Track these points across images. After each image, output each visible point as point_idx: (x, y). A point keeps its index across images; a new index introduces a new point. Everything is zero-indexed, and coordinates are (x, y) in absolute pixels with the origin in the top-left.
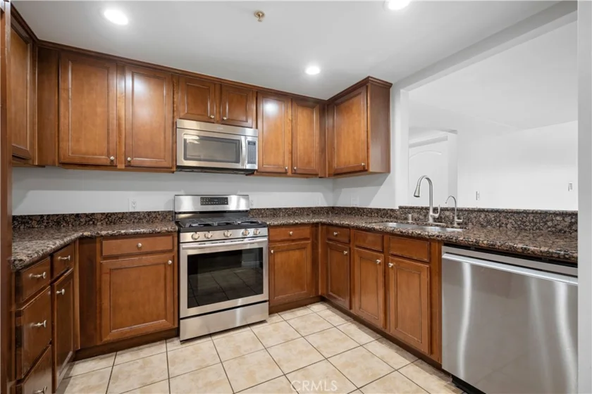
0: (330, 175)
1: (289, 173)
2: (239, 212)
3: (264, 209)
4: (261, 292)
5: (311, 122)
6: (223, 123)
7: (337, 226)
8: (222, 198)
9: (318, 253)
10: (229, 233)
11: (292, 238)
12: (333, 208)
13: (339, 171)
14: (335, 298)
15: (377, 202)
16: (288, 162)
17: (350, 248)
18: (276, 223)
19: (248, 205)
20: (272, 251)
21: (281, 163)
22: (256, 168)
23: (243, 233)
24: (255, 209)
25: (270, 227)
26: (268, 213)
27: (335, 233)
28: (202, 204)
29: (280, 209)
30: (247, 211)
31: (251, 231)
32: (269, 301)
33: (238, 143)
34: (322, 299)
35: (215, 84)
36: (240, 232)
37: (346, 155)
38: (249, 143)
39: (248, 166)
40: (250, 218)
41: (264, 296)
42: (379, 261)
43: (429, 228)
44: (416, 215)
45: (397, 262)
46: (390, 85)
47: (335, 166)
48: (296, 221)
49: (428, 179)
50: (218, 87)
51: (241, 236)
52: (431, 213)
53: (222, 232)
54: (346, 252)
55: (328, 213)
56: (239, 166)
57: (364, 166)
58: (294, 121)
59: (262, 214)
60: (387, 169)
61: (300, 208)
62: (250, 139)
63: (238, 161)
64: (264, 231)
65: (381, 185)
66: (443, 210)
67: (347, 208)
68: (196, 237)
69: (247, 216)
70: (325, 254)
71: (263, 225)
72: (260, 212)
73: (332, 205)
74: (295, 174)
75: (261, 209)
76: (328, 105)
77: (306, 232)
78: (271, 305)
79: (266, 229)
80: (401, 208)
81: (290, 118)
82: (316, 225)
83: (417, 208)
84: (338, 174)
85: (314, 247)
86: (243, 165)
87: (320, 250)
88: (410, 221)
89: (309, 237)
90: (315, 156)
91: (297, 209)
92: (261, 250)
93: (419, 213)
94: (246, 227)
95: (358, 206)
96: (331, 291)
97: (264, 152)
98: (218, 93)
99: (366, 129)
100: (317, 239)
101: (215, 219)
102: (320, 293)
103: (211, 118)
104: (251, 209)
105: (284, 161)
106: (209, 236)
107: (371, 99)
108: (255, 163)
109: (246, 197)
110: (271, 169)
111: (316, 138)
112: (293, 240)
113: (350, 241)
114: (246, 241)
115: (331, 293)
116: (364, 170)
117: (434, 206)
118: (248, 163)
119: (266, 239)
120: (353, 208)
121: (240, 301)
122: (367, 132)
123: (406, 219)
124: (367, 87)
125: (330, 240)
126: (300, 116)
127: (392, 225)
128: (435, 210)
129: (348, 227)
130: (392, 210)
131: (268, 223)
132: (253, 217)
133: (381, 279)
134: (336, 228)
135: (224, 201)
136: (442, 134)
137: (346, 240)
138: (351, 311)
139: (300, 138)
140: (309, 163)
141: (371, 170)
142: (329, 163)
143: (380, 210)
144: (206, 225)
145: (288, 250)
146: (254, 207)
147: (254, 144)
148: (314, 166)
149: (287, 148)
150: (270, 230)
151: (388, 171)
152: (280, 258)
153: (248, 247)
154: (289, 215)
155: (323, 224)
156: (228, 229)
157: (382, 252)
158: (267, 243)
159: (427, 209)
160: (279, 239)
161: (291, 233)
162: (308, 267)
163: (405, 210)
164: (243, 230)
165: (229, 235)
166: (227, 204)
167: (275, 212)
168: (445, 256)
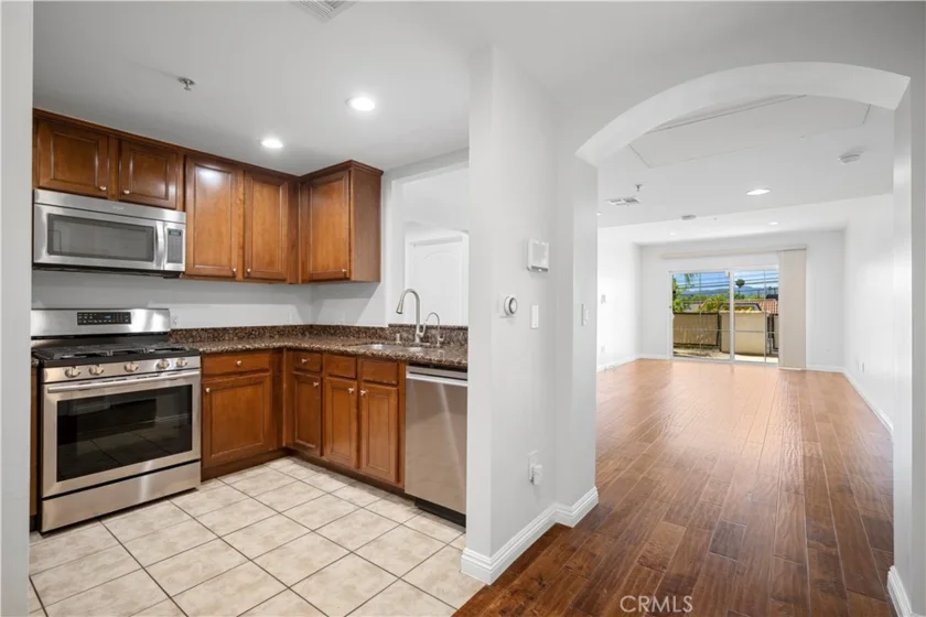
0: (304, 282)
1: (240, 276)
2: (152, 334)
3: (197, 330)
4: (189, 448)
5: (276, 205)
6: (123, 199)
7: (305, 350)
8: (120, 313)
9: (281, 389)
10: (133, 366)
11: (240, 370)
12: (311, 326)
13: (315, 277)
14: (304, 446)
15: (365, 320)
16: (236, 259)
17: (322, 379)
18: (214, 349)
19: (167, 323)
20: (208, 390)
21: (225, 261)
22: (183, 269)
23: (158, 365)
24: (181, 330)
25: (203, 355)
26: (204, 335)
27: (304, 361)
28: (79, 324)
29: (225, 329)
30: (165, 333)
31: (172, 363)
32: (201, 460)
33: (151, 233)
34: (288, 452)
35: (108, 137)
36: (154, 364)
37: (325, 256)
38: (170, 232)
39: (169, 267)
40: (171, 342)
41: (195, 453)
42: (351, 390)
43: (413, 349)
44: (405, 335)
45: (369, 388)
46: (382, 172)
47: (310, 268)
48: (248, 346)
49: (414, 292)
50: (114, 143)
51: (154, 368)
52: (418, 332)
53: (122, 365)
54: (316, 384)
55: (303, 334)
56: (153, 266)
57: (345, 273)
58: (247, 202)
59: (192, 337)
60: (376, 277)
61: (258, 328)
62: (172, 226)
63: (150, 259)
64: (195, 361)
65: (369, 296)
66: (428, 328)
67: (329, 326)
68: (74, 374)
69: (166, 341)
70: (292, 390)
71: (193, 353)
72: (188, 334)
73: (310, 323)
74: (248, 278)
75: (191, 330)
76: (302, 184)
77: (264, 360)
78: (206, 466)
79: (198, 358)
80: (390, 326)
81: (242, 197)
82: (279, 350)
83: (407, 326)
84: (315, 280)
85: (277, 382)
86: (159, 264)
87: (285, 386)
88: (398, 342)
89: (267, 367)
90: (281, 254)
91: (253, 328)
92: (190, 387)
93: (407, 331)
94: (163, 357)
95: (345, 324)
96: (299, 438)
97: (197, 244)
98: (113, 150)
99: (347, 227)
100: (280, 371)
101: (107, 346)
102: (284, 445)
103: (100, 190)
104: (173, 331)
105: (230, 260)
106: (99, 372)
107: (354, 188)
108: (180, 262)
109: (165, 311)
110: (209, 270)
111: (284, 231)
112: (241, 373)
113: (321, 369)
114: (164, 376)
115: (297, 441)
116: (345, 279)
117: (421, 323)
118: (169, 261)
119: (198, 372)
120: (337, 326)
121: (149, 465)
122: (350, 229)
123: (395, 339)
124: (350, 172)
125: (297, 370)
126: (257, 195)
127: (377, 348)
128: (421, 327)
129: (320, 352)
130: (382, 329)
131: (201, 350)
132: (177, 342)
133: (354, 410)
134: (304, 354)
135: (125, 318)
136: (454, 234)
137: (317, 368)
138: (324, 458)
139: (257, 227)
140: (271, 263)
141: (353, 278)
142: (303, 264)
143: (368, 328)
144: (90, 355)
145: (233, 387)
146: (178, 327)
147: (180, 233)
148: (280, 268)
149: (236, 241)
150: (206, 360)
151: (378, 279)
152: (219, 399)
153: (167, 385)
154: (241, 339)
155: (289, 349)
156: (131, 360)
157: (355, 379)
158: (199, 378)
159: (415, 327)
160: (218, 372)
161: (239, 362)
162: (265, 409)
163: (395, 328)
164: (158, 361)
165: (134, 369)
166: (129, 322)
167: (216, 334)
168: (409, 376)
